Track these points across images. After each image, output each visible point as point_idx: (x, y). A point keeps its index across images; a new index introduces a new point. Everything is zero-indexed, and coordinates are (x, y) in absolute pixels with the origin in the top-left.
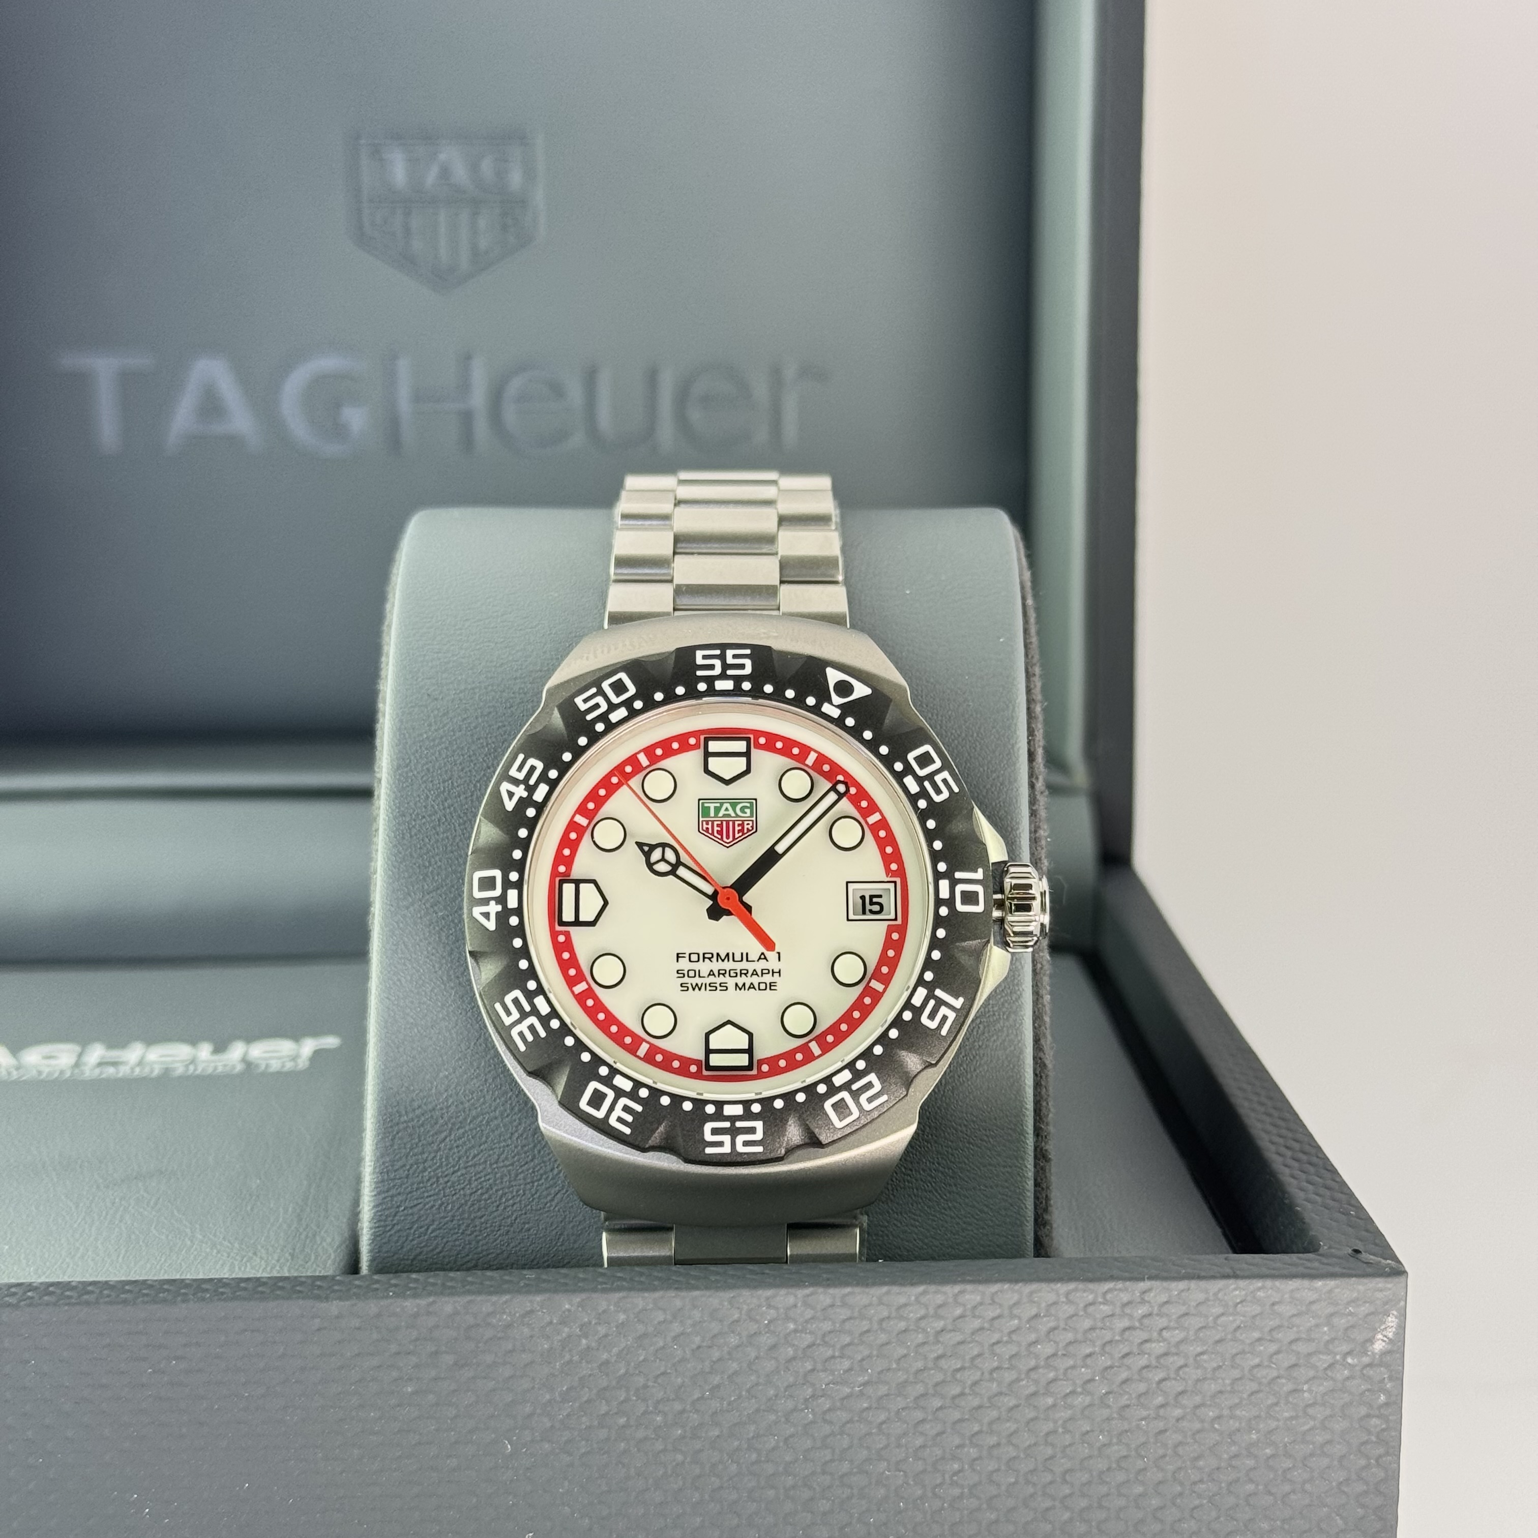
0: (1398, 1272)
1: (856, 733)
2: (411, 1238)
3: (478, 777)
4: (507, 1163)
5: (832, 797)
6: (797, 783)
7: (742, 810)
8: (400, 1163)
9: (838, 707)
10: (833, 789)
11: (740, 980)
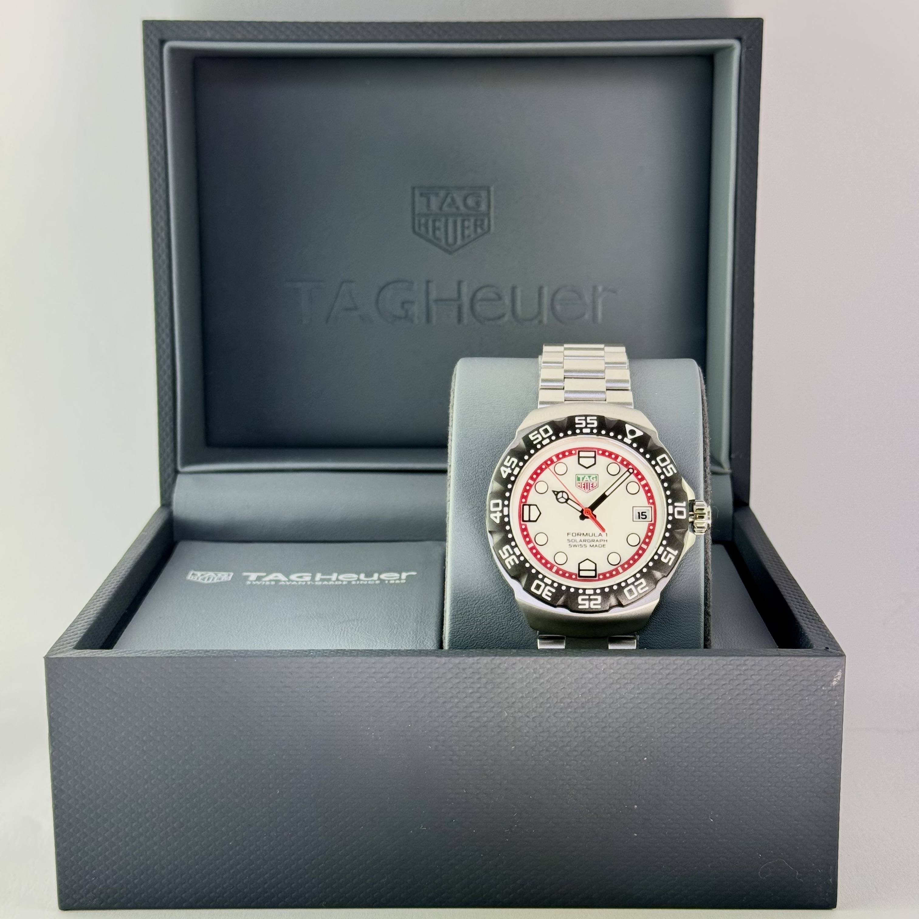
0: (842, 655)
1: (637, 449)
2: (463, 641)
3: (489, 465)
4: (500, 613)
5: (628, 474)
6: (614, 468)
7: (593, 478)
8: (460, 612)
9: (631, 439)
10: (628, 471)
11: (592, 543)
